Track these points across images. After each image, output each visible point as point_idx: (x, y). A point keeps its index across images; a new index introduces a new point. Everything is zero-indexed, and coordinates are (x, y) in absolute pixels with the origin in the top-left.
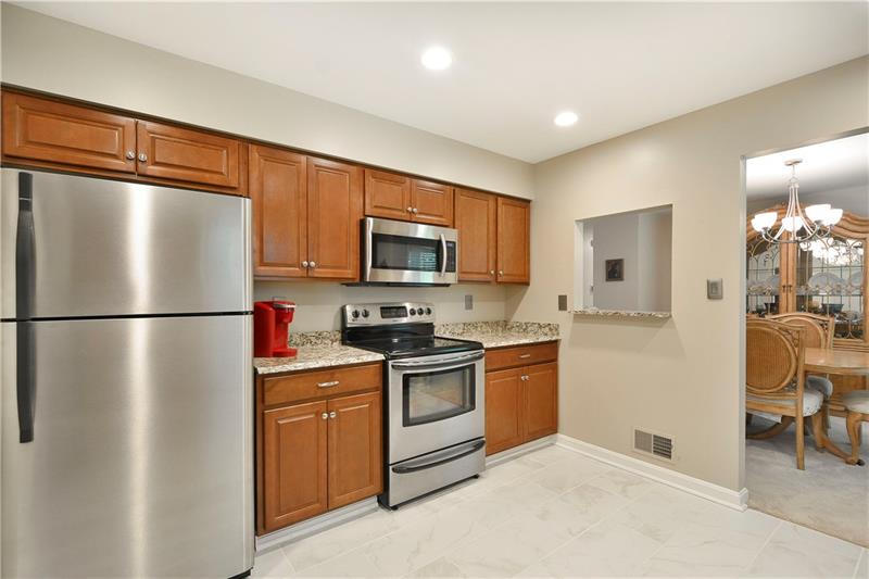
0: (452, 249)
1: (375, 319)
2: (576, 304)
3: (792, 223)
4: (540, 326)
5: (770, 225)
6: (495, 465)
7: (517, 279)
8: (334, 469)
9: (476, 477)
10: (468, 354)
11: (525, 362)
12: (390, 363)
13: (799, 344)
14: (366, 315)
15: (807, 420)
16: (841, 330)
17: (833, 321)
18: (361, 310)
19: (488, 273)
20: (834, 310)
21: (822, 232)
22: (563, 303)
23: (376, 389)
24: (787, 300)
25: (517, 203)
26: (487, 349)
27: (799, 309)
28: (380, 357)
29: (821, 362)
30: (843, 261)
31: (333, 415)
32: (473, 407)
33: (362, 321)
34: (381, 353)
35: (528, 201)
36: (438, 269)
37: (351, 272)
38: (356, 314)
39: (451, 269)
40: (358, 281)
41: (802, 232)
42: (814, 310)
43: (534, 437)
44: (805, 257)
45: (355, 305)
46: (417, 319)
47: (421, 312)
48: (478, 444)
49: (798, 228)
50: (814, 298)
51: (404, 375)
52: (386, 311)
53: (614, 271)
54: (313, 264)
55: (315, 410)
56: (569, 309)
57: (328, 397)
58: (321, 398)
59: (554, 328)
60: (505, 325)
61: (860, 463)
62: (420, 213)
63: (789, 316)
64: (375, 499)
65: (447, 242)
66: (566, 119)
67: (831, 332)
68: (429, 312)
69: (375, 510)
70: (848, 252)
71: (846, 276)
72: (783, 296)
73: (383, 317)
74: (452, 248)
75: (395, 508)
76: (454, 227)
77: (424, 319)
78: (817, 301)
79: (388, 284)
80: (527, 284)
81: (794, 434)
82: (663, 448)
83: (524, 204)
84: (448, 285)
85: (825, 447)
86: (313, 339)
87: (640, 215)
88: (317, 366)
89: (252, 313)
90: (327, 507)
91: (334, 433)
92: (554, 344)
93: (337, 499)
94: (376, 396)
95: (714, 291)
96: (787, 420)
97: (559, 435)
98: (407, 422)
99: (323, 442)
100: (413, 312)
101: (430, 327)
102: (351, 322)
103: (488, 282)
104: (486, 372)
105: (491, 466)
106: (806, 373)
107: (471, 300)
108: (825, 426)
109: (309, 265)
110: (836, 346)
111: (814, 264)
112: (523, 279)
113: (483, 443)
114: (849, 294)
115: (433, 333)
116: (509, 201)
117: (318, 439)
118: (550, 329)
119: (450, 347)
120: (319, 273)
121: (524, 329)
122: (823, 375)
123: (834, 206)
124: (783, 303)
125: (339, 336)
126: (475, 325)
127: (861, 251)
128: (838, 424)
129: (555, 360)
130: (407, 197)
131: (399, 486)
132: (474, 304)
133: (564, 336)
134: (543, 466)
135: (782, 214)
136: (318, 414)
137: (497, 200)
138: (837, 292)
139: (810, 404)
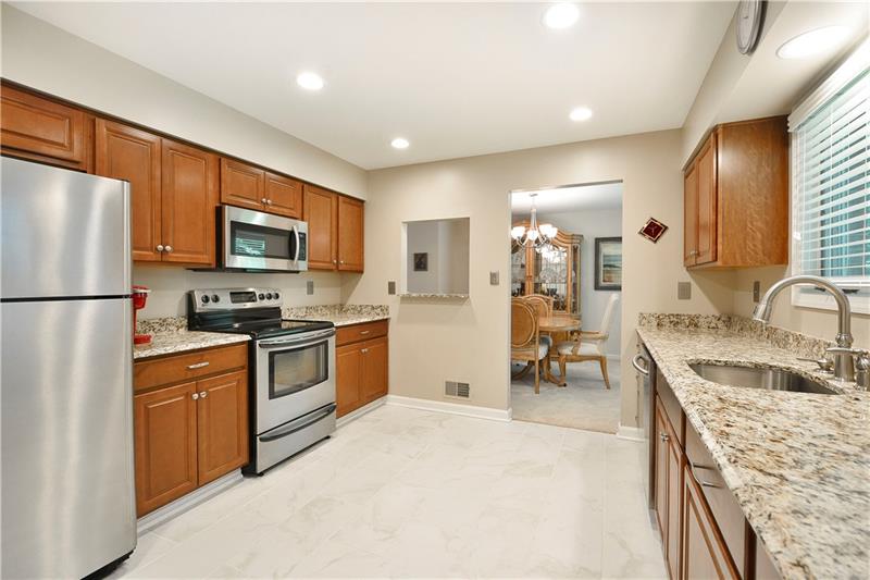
0: (303, 239)
1: (226, 304)
2: (402, 289)
3: (532, 235)
4: (373, 308)
5: (521, 235)
6: (343, 425)
7: (354, 268)
8: (203, 446)
9: (328, 437)
10: (322, 332)
11: (366, 337)
12: (258, 342)
13: (537, 314)
14: (216, 299)
15: (540, 361)
16: (557, 306)
17: (553, 299)
18: (210, 295)
19: (331, 262)
20: (552, 292)
21: (548, 242)
22: (392, 288)
23: (243, 368)
24: (529, 286)
25: (353, 202)
26: (337, 328)
27: (535, 292)
28: (247, 338)
29: (547, 325)
30: (557, 260)
31: (203, 395)
32: (326, 378)
33: (212, 306)
34: (246, 334)
35: (363, 202)
36: (292, 257)
37: (208, 258)
38: (206, 299)
39: (302, 257)
40: (214, 266)
41: (537, 241)
42: (543, 293)
43: (372, 399)
44: (538, 257)
45: (204, 290)
46: (266, 303)
47: (270, 297)
48: (329, 409)
49: (535, 239)
50: (544, 285)
51: (270, 353)
52: (236, 296)
53: (420, 262)
54: (168, 248)
55: (185, 392)
56: (397, 293)
57: (198, 379)
58: (190, 380)
59: (384, 309)
60: (341, 308)
61: (565, 385)
62: (274, 205)
63: (530, 297)
64: (240, 471)
65: (299, 233)
66: (400, 143)
67: (551, 307)
68: (277, 296)
69: (241, 480)
70: (559, 255)
71: (558, 270)
72: (527, 283)
73: (233, 302)
74: (303, 237)
75: (261, 474)
76: (303, 220)
77: (272, 303)
78: (544, 287)
79: (244, 270)
80: (362, 272)
81: (534, 375)
82: (463, 391)
83: (359, 204)
84: (298, 272)
85: (549, 379)
86: (156, 326)
87: (440, 223)
88: (188, 348)
89: (132, 296)
90: (198, 484)
91: (203, 413)
92: (385, 322)
93: (207, 474)
94: (243, 375)
95: (494, 279)
96: (531, 363)
97: (390, 396)
98: (272, 395)
99: (193, 422)
100: (262, 297)
101: (277, 311)
102: (200, 307)
103: (331, 270)
104: (337, 346)
105: (340, 427)
106: (540, 332)
107: (312, 286)
108: (549, 367)
109: (164, 250)
110: (554, 315)
111: (543, 262)
112: (358, 268)
113: (335, 407)
114: (560, 282)
115: (280, 316)
116: (348, 200)
117: (187, 420)
118: (382, 310)
119: (296, 328)
120: (174, 257)
121: (359, 311)
122: (547, 333)
123: (554, 226)
124: (527, 289)
125: (185, 322)
126: (316, 309)
127: (565, 254)
128: (555, 365)
129: (386, 335)
130: (261, 189)
131: (266, 453)
132: (315, 289)
133: (393, 315)
134: (379, 420)
135: (528, 227)
136: (188, 395)
137: (338, 199)
138: (554, 281)
139: (542, 351)
